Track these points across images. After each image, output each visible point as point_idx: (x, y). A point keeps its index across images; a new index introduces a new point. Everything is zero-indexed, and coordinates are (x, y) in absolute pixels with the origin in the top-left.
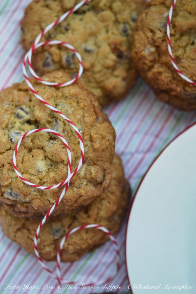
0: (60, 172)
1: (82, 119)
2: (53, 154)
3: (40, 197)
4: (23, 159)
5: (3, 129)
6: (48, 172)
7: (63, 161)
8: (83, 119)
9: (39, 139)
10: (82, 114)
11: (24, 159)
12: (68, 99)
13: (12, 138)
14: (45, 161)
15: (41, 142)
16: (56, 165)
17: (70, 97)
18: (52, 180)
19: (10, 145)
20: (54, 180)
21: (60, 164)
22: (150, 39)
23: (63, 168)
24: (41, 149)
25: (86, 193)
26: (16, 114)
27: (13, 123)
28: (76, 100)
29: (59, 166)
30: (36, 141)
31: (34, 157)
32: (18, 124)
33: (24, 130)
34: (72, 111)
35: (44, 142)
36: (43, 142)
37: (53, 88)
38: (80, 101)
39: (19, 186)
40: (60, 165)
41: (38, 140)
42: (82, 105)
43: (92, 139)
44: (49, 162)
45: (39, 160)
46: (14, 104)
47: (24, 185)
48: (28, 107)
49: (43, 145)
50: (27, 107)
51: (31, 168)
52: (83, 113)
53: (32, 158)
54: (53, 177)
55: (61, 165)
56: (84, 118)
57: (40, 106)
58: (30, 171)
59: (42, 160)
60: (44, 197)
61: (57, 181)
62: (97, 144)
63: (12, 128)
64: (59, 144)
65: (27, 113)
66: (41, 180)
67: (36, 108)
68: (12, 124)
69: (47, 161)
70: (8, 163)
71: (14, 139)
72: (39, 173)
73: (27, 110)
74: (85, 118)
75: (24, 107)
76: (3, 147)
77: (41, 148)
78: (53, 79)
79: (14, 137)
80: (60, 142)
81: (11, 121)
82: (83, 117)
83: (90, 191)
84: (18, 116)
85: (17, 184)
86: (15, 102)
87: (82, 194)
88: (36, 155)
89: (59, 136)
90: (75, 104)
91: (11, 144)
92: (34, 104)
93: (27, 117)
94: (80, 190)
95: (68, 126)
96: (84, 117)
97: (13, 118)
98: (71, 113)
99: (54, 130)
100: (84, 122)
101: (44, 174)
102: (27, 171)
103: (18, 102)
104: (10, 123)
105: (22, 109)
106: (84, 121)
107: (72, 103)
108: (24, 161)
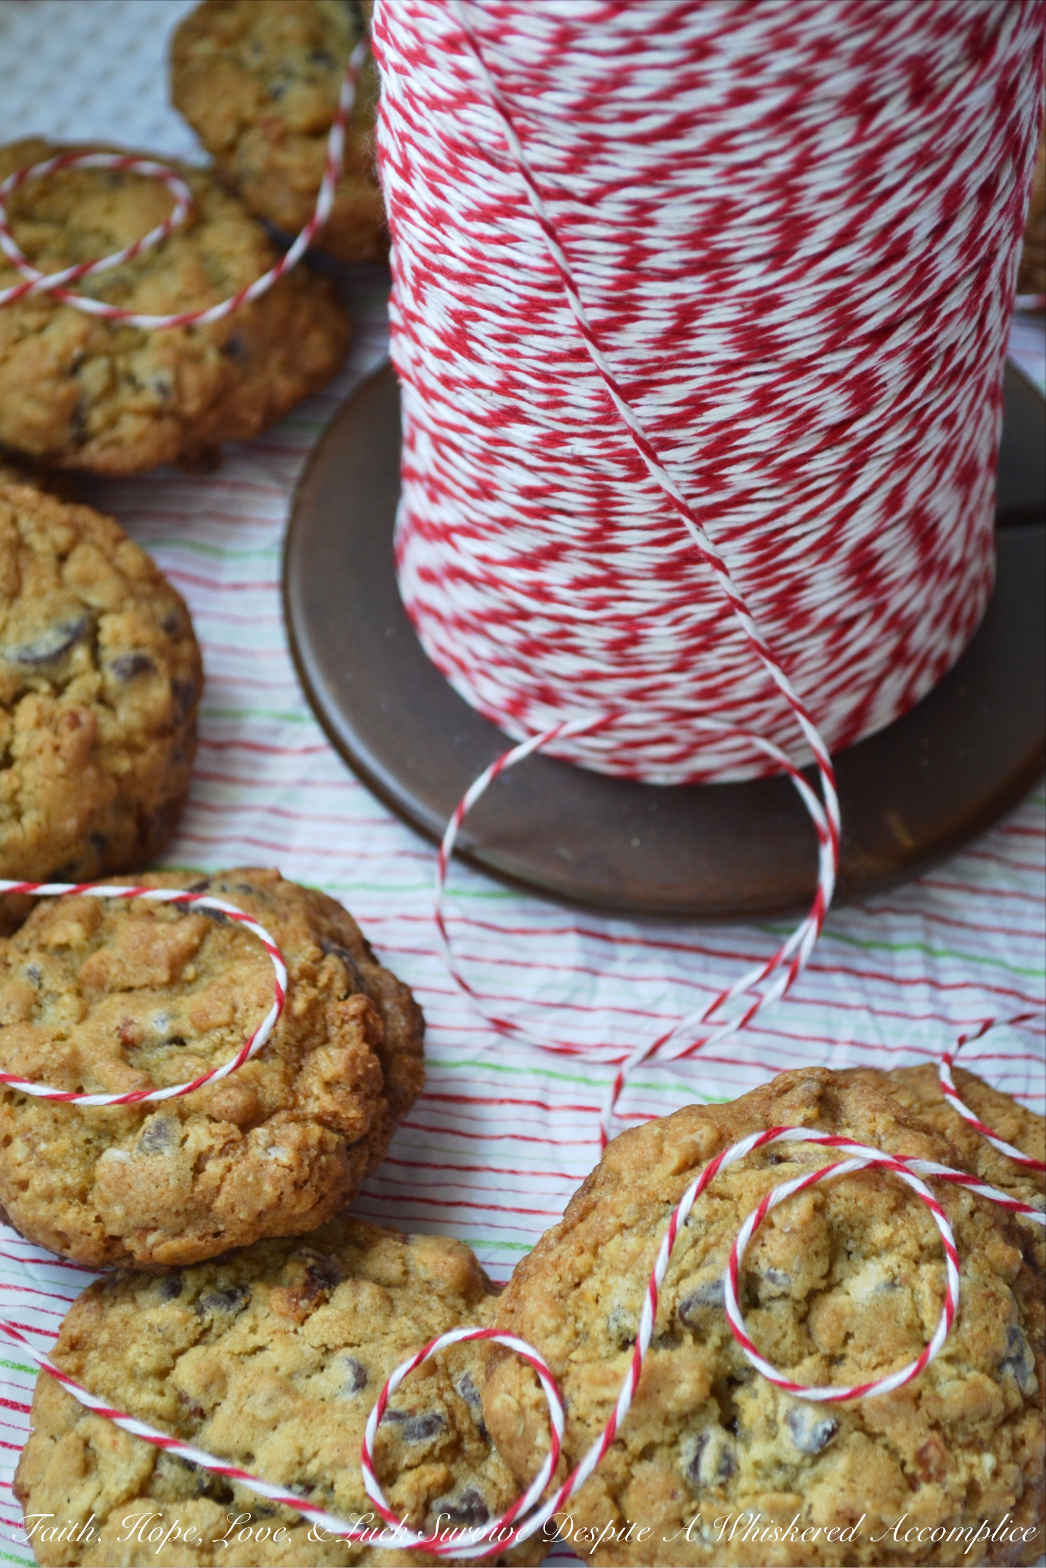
0: (860, 1203)
1: (634, 1230)
2: (811, 1251)
3: (976, 1250)
4: (874, 1368)
5: (801, 1495)
6: (877, 1254)
7: (819, 1208)
8: (632, 1227)
9: (777, 1344)
10: (617, 1238)
11: (873, 1364)
12: (580, 1326)
13: (820, 1431)
14: (845, 1283)
15: (784, 1328)
16: (841, 1235)
17: (571, 1319)
18: (900, 1222)
19: (850, 1433)
20: (895, 1216)
21: (829, 1217)
22: (229, 1159)
23: (839, 1197)
24: (808, 1327)
25: (883, 1111)
26: (721, 1479)
27: (760, 1473)
28: (574, 1294)
29: (841, 1218)
30: (790, 1352)
31: (851, 1331)
32: (760, 1450)
33: (767, 1418)
34: (620, 1279)
35: (781, 1316)
36: (782, 1321)
37: (567, 1391)
38: (569, 1277)
39: (977, 1330)
40: (836, 1215)
41: (781, 1346)
42: (582, 1262)
43: (691, 1163)
44: (841, 1268)
45: (850, 1305)
46: (686, 1509)
47: (965, 1317)
48: (675, 1449)
49: (792, 1321)
50: (679, 1455)
51: (892, 1315)
52: (612, 1238)
53: (856, 1335)
54: (887, 1223)
55: (834, 1209)
56: (628, 1224)
57: (658, 1392)
58: (904, 1313)
59: (848, 1293)
60: (968, 1235)
61: (893, 1204)
62: (701, 1137)
63: (780, 1464)
64: (765, 1249)
65: (702, 1442)
66: (917, 1262)
67: (671, 1406)
68: (768, 1476)
69: (843, 1272)
70: (918, 1407)
71: (823, 1422)
72: (897, 1281)
73: (688, 1445)
74: (625, 1220)
75: (684, 1462)
76: (870, 1459)
77: (804, 1327)
78: (533, 1415)
79: (816, 1425)
80: (757, 1251)
81: (758, 1485)
82: (625, 1232)
83: (868, 1104)
84: (728, 1469)
85: (974, 1340)
86: (680, 1507)
87: (893, 1119)
88: (840, 1326)
89: (736, 1261)
90: (591, 1285)
91: (843, 1429)
92: (660, 1425)
93: (716, 1436)
94: (880, 1130)
95: (684, 1262)
96: (624, 1227)
97: (745, 1483)
98: (628, 1276)
99: (723, 1297)
100: (642, 1218)
101: (890, 1260)
102: (910, 1327)
103: (673, 1496)
104: (769, 1484)
105: (695, 1465)
106: (637, 1221)
107: (590, 1295)
108: (880, 1359)
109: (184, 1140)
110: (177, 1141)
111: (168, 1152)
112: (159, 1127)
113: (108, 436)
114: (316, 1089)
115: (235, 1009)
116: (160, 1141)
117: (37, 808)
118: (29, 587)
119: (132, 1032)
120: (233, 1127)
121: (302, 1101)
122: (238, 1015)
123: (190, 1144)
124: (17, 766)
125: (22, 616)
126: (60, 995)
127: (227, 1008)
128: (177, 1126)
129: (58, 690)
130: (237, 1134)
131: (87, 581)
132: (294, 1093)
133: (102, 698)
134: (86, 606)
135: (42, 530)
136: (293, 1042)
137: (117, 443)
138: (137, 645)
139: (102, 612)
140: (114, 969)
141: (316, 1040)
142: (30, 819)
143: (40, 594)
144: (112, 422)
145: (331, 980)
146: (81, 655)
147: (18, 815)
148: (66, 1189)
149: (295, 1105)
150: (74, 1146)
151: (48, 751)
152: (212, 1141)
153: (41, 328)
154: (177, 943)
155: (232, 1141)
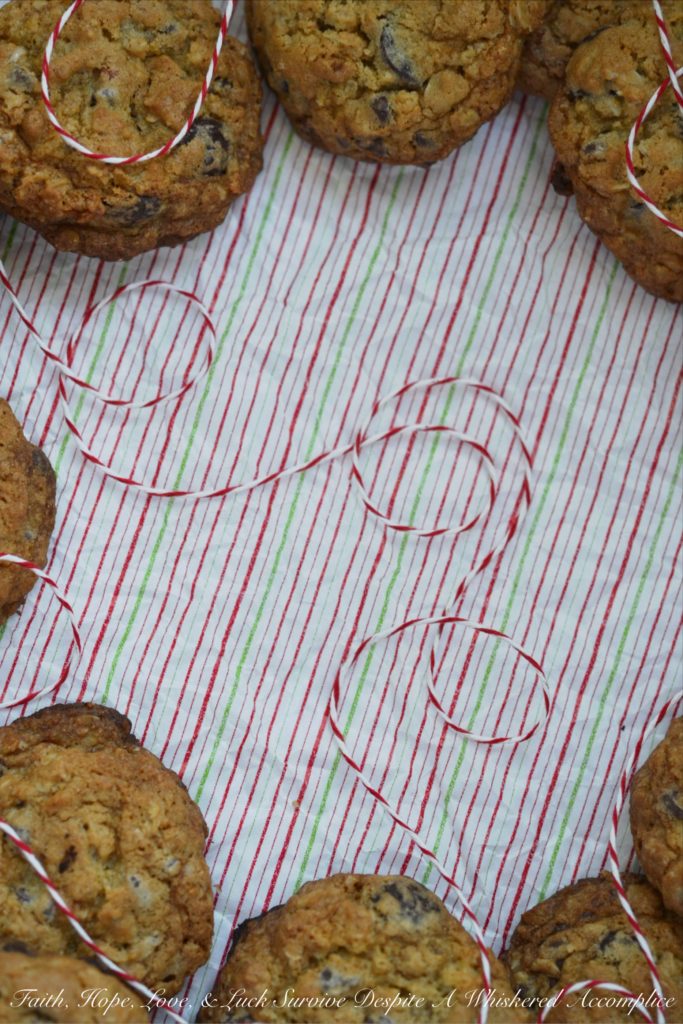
109: (13, 91)
110: (13, 87)
111: (7, 81)
112: (24, 79)
113: (571, 115)
114: (40, 174)
115: (101, 134)
116: (14, 78)
117: (293, 44)
118: (434, 45)
119: (105, 76)
120: (19, 121)
121: (34, 165)
122: (96, 135)
123: (9, 94)
124: (318, 32)
125: (415, 40)
126: (149, 42)
127: (102, 129)
128: (24, 89)
129: (368, 62)
130: (14, 123)
131: (441, 86)
132: (40, 161)
133: (363, 90)
134: (426, 83)
135: (477, 57)
136: (74, 165)
137: (566, 121)
138: (396, 115)
139: (421, 94)
140: (162, 75)
141: (75, 181)
142: (286, 40)
143: (430, 52)
144: (579, 118)
145: (116, 195)
146: (388, 77)
147: (290, 33)
148: (9, 27)
149: (32, 161)
150: (33, 34)
151: (322, 50)
152: (10, 107)
153: (642, 72)
154: (168, 112)
155: (9, 120)
